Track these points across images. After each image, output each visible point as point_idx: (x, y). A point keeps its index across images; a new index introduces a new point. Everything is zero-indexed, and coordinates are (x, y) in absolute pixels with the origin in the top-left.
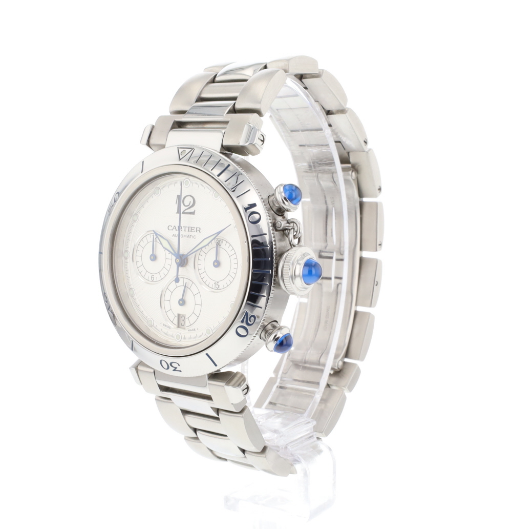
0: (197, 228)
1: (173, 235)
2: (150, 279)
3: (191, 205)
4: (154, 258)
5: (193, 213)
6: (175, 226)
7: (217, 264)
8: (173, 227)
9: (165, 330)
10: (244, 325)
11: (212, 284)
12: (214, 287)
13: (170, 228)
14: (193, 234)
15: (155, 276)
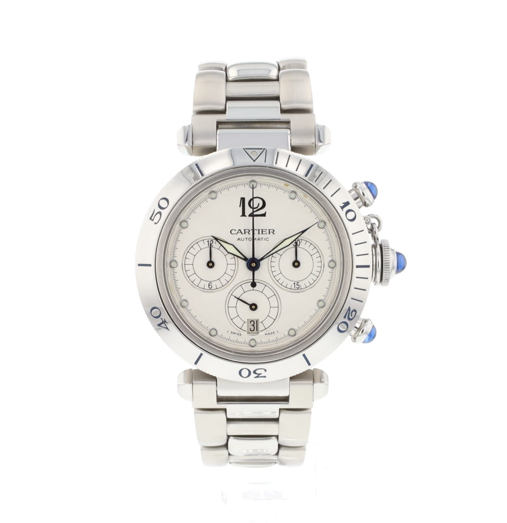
0: (269, 230)
1: (239, 239)
2: (207, 287)
3: (260, 207)
4: (211, 264)
5: (264, 215)
6: (240, 230)
7: (296, 264)
8: (237, 230)
9: (234, 337)
10: (346, 320)
11: (290, 284)
12: (293, 288)
13: (233, 232)
14: (264, 236)
15: (213, 284)
